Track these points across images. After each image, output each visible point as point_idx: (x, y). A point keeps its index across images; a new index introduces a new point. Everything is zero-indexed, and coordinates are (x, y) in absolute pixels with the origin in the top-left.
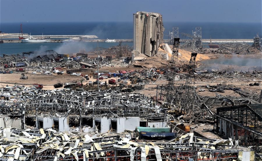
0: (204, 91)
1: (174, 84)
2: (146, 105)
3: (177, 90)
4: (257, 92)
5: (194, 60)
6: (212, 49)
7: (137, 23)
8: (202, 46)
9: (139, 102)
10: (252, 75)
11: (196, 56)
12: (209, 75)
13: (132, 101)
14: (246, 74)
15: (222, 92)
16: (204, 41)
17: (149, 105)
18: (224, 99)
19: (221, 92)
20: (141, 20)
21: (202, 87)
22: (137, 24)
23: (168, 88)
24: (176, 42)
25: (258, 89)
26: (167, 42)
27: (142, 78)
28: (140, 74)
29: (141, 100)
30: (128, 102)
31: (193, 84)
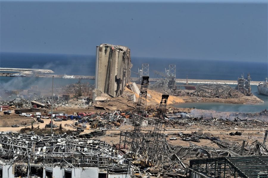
0: (176, 139)
1: (141, 130)
2: (107, 154)
3: (144, 137)
4: (238, 143)
5: (165, 103)
6: (187, 91)
7: (101, 57)
8: (176, 87)
9: (99, 150)
10: (233, 123)
11: (167, 98)
12: (183, 121)
13: (91, 148)
14: (226, 121)
15: (198, 142)
16: (178, 81)
17: (110, 153)
18: (199, 150)
19: (196, 141)
20: (106, 54)
21: (173, 135)
22: (100, 59)
23: (133, 134)
24: (145, 81)
25: (241, 139)
26: (135, 80)
27: (104, 121)
28: (102, 117)
29: (101, 148)
30: (86, 149)
31: (163, 131)
